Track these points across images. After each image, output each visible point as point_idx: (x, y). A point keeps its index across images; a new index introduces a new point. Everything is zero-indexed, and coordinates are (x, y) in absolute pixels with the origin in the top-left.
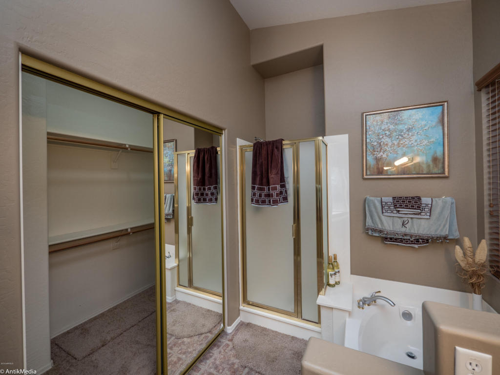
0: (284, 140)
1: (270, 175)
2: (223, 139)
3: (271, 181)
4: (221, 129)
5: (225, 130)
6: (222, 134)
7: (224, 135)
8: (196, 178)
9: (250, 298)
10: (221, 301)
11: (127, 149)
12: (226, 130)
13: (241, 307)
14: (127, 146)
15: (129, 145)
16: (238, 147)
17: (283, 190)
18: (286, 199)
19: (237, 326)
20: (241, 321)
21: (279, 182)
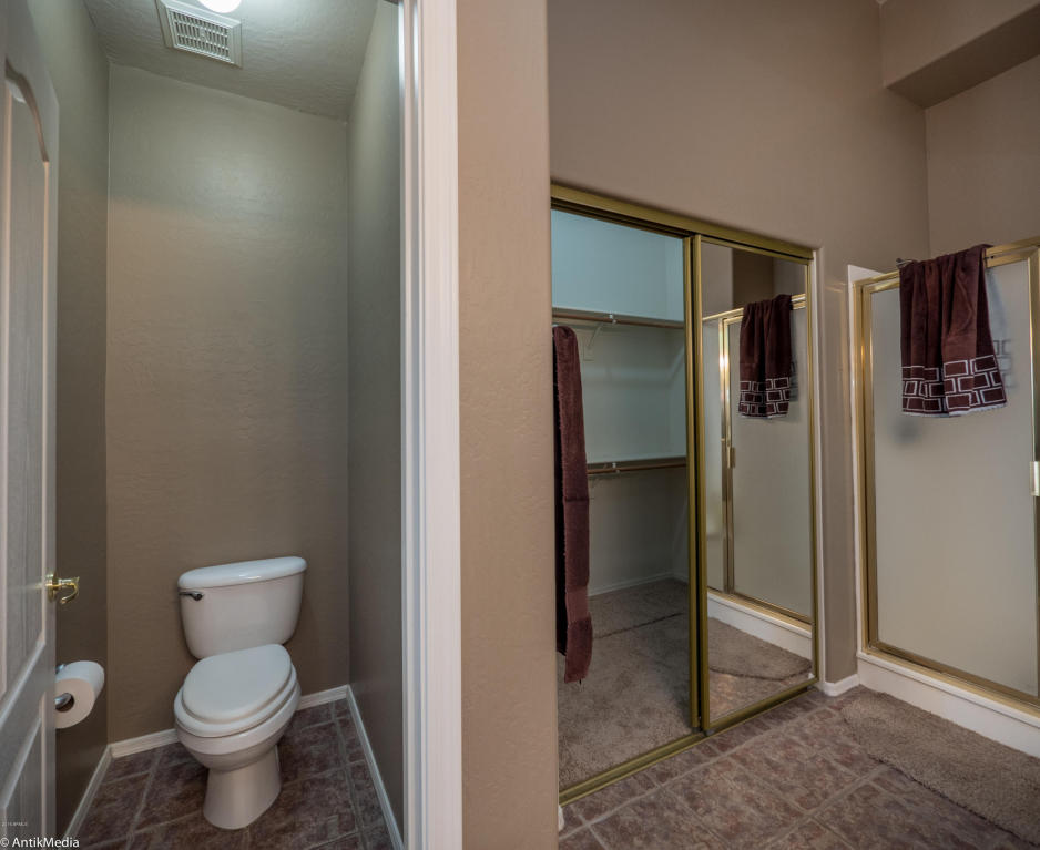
0: (989, 246)
1: (943, 337)
2: (813, 272)
3: (946, 351)
4: (809, 250)
5: (817, 249)
6: (812, 259)
7: (814, 263)
8: (746, 364)
9: (885, 636)
10: (809, 633)
11: (611, 321)
12: (821, 250)
13: (861, 653)
14: (611, 317)
15: (615, 316)
16: (851, 285)
17: (988, 374)
18: (997, 396)
19: (849, 691)
20: (860, 685)
21: (974, 351)
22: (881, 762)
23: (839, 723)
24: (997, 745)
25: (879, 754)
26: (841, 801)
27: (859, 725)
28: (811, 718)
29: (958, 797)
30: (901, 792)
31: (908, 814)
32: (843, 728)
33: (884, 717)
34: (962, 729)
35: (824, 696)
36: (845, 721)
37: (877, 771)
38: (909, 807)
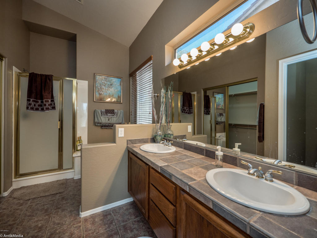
1: (43, 93)
3: (45, 97)
4: (3, 57)
6: (3, 60)
7: (4, 62)
12: (6, 59)
13: (14, 180)
16: (14, 72)
17: (52, 103)
18: (54, 108)
19: (11, 192)
20: (13, 189)
21: (50, 98)
22: (30, 199)
23: (13, 200)
24: (51, 182)
25: (28, 198)
26: (25, 213)
27: (19, 197)
28: (3, 204)
29: (49, 194)
30: (37, 201)
31: (41, 203)
32: (15, 200)
33: (25, 191)
34: (43, 183)
35: (4, 197)
36: (14, 198)
37: (29, 202)
38: (40, 202)
